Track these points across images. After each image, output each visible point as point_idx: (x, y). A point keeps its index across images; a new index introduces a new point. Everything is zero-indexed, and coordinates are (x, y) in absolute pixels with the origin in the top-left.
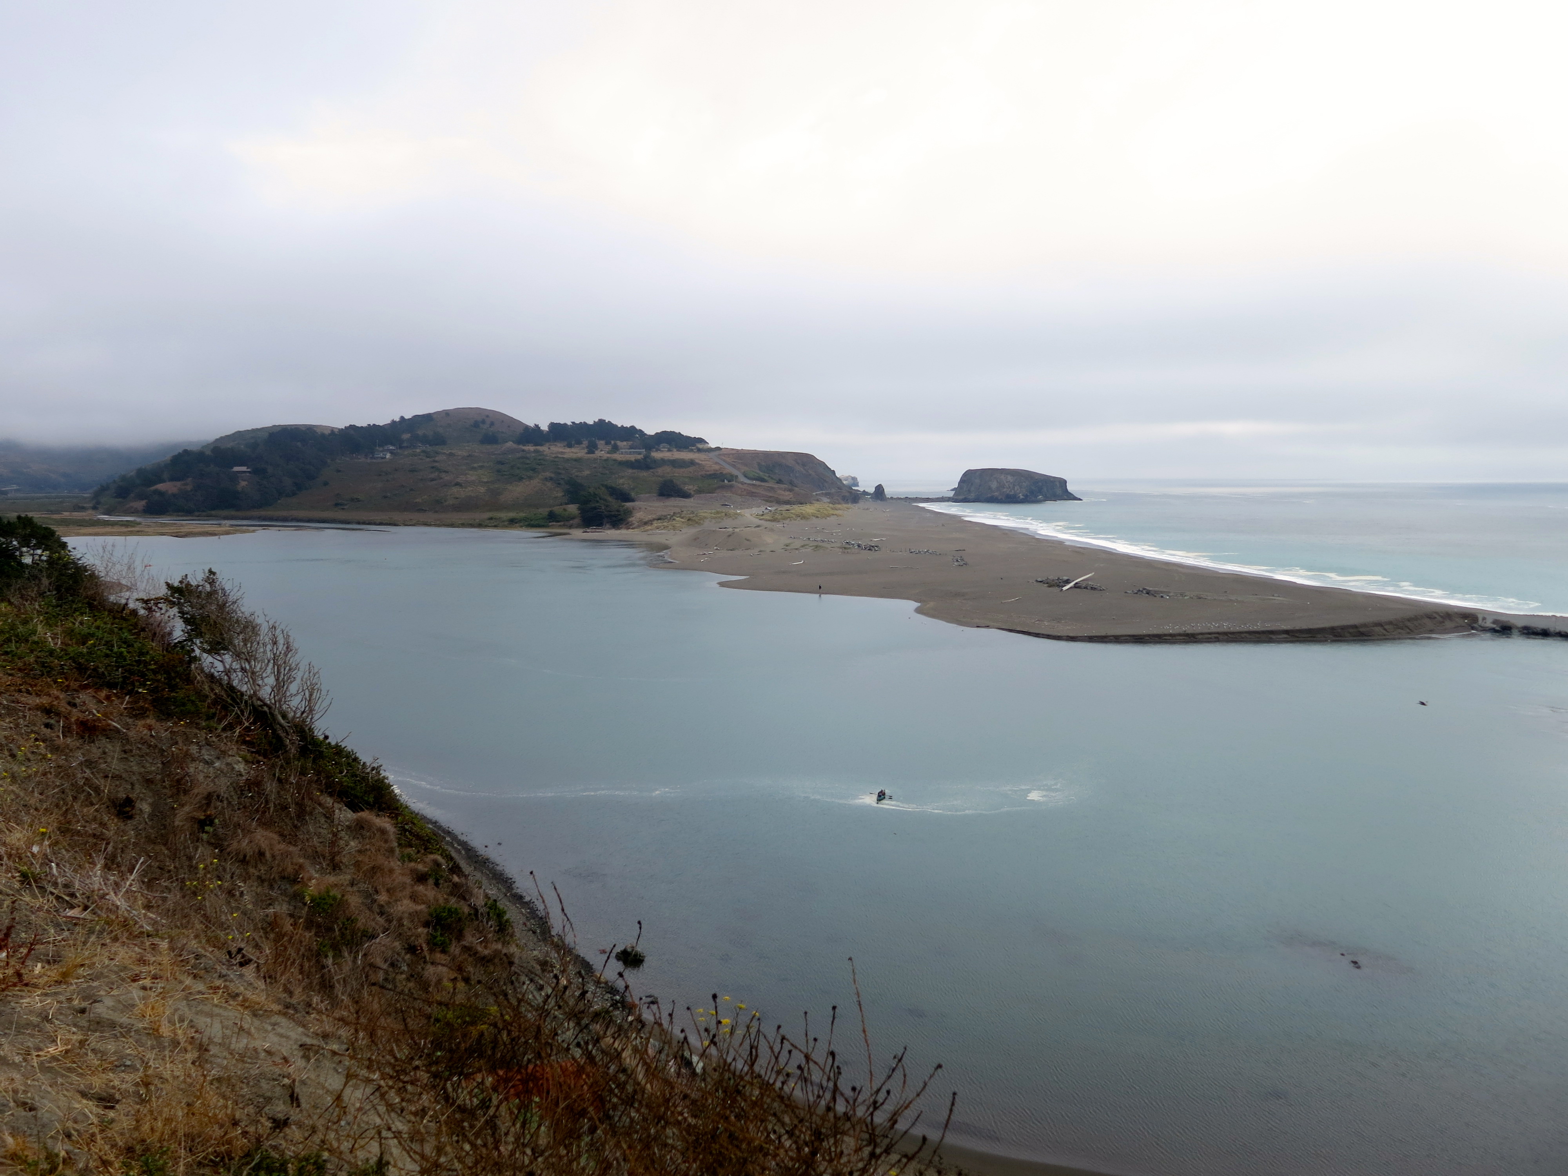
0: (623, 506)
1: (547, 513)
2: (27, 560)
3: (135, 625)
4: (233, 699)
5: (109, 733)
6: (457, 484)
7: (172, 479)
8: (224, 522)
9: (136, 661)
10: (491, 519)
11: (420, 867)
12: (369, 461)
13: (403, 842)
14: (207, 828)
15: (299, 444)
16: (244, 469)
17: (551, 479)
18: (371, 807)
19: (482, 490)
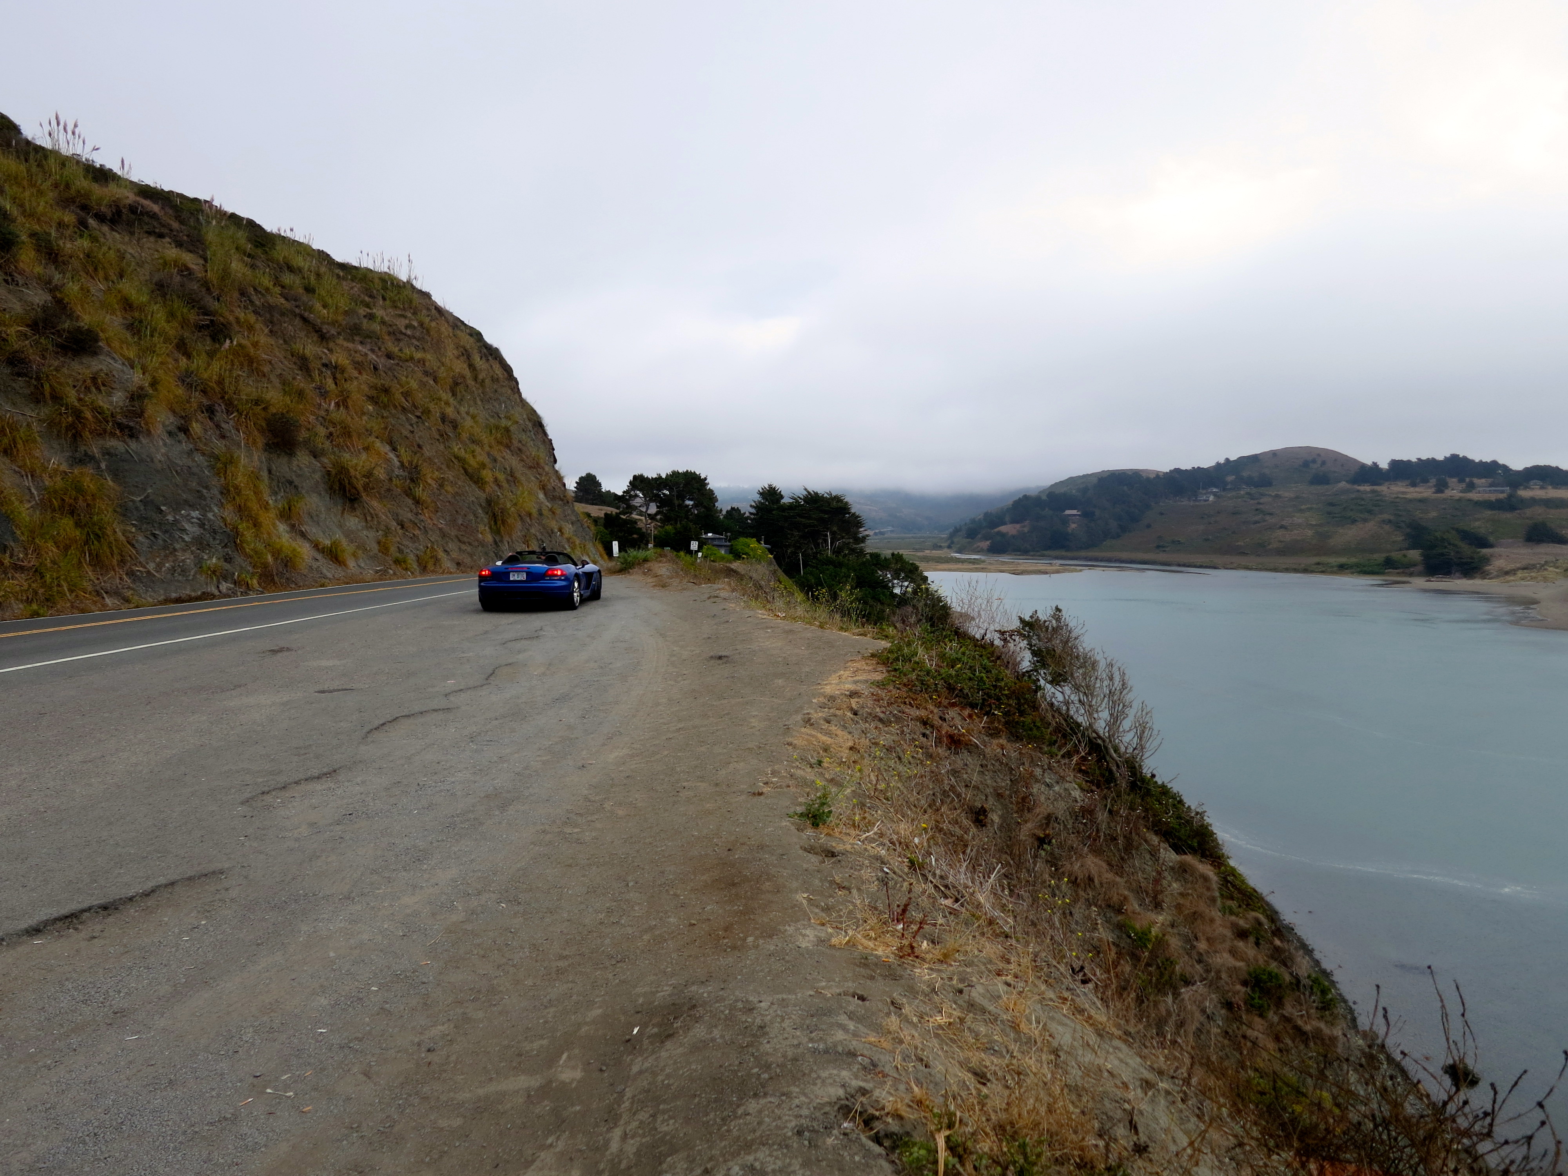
0: (1479, 553)
1: (1383, 559)
2: (897, 591)
3: (992, 653)
4: (1071, 729)
5: (971, 748)
6: (1282, 527)
7: (1014, 521)
8: (1054, 562)
9: (993, 686)
10: (1318, 564)
11: (1242, 922)
12: (1192, 503)
13: (1224, 893)
14: (1045, 846)
15: (1125, 488)
16: (1074, 512)
17: (1390, 521)
18: (1193, 851)
19: (1310, 533)
